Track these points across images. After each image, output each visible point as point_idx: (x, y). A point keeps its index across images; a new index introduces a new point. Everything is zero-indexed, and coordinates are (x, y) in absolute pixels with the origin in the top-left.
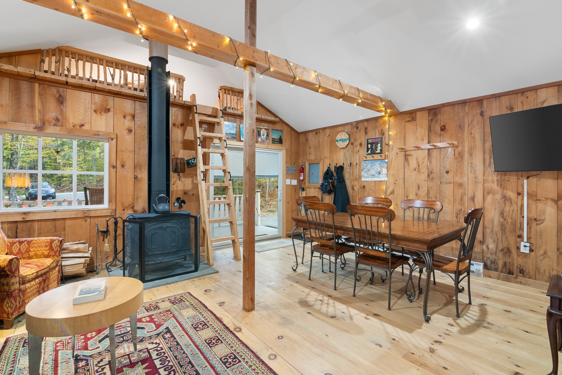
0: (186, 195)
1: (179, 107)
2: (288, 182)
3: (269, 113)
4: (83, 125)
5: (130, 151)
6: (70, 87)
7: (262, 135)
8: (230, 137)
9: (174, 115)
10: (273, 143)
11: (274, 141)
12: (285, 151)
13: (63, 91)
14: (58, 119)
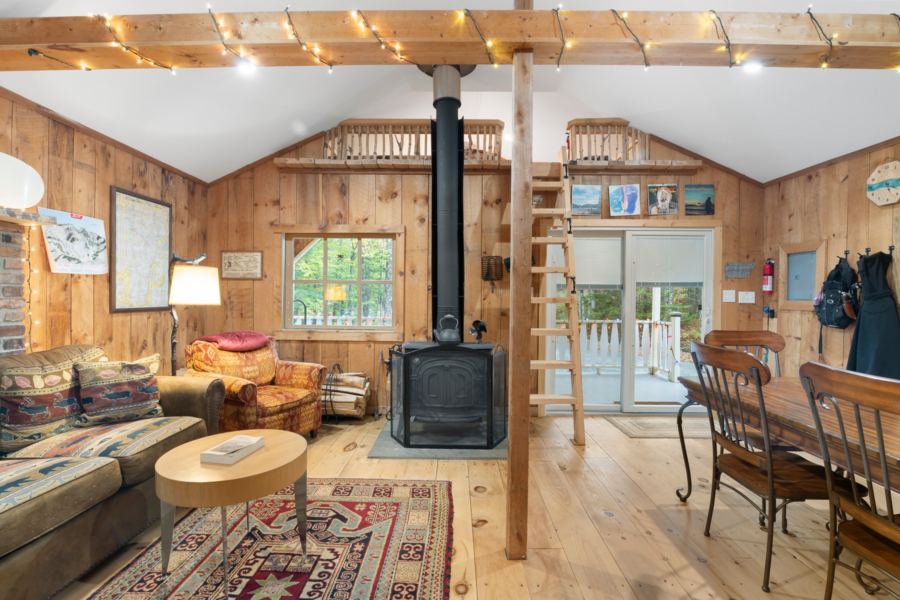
0: (503, 317)
1: (494, 173)
2: (729, 296)
3: (678, 154)
4: (367, 219)
5: (422, 250)
6: (352, 172)
7: (659, 202)
8: (587, 213)
9: (486, 187)
10: (687, 214)
11: (690, 210)
12: (719, 229)
13: (346, 178)
14: (340, 216)
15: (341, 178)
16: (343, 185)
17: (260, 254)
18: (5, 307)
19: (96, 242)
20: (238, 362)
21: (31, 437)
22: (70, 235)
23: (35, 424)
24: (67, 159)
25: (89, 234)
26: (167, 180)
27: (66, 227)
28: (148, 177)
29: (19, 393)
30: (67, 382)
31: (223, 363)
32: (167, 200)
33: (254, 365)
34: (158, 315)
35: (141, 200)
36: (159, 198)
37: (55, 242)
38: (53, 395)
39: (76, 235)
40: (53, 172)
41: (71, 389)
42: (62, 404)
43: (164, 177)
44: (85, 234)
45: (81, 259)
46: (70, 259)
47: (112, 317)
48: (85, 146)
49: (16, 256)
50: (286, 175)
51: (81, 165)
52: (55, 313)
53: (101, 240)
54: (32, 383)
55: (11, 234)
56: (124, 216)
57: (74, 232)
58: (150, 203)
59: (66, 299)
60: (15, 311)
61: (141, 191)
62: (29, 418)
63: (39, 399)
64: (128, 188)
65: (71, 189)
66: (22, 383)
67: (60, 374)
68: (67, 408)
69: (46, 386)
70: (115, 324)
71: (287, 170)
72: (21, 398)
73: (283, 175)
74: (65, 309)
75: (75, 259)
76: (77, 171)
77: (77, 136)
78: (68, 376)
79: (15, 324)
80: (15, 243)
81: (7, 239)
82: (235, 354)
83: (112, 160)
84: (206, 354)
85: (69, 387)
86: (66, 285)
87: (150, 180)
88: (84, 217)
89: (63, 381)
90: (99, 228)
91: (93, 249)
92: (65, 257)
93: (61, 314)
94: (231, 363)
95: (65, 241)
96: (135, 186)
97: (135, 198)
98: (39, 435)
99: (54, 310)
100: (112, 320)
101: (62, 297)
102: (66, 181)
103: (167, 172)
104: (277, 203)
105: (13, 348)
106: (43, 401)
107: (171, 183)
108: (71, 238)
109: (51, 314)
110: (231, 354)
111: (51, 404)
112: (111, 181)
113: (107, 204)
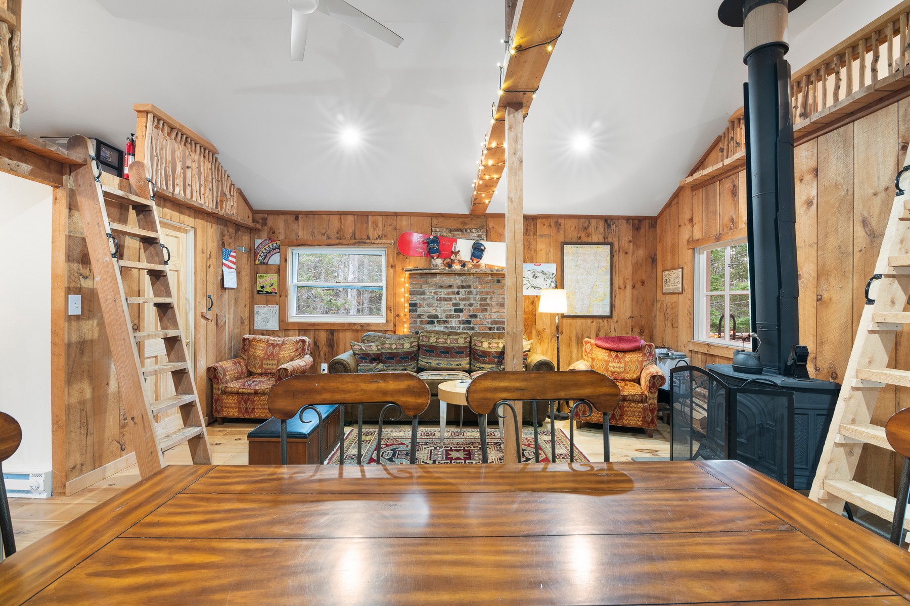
6: (740, 168)
13: (736, 178)
14: (732, 220)
15: (733, 180)
16: (734, 186)
17: (681, 270)
18: (497, 312)
19: (551, 276)
20: (606, 358)
21: (480, 368)
22: (535, 275)
23: (481, 363)
24: (534, 235)
25: (546, 273)
26: (609, 226)
27: (532, 271)
28: (591, 229)
29: (476, 348)
30: (500, 348)
31: (594, 356)
32: (610, 240)
33: (621, 363)
34: (601, 321)
35: (584, 246)
36: (602, 240)
37: (527, 279)
38: (490, 352)
39: (538, 275)
40: (526, 244)
41: (501, 352)
42: (495, 357)
43: (606, 225)
44: (543, 273)
45: (541, 287)
46: (535, 288)
47: (563, 320)
48: (544, 225)
49: (502, 289)
50: (697, 192)
51: (542, 236)
52: (527, 316)
53: (554, 275)
54: (482, 345)
55: (500, 279)
56: (570, 258)
57: (536, 273)
58: (592, 246)
59: (533, 309)
60: (502, 314)
61: (585, 239)
62: (479, 359)
63: (483, 352)
64: (575, 240)
65: (535, 250)
66: (478, 344)
67: (498, 343)
68: (496, 360)
69: (489, 347)
70: (564, 325)
71: (696, 187)
72: (476, 350)
73: (694, 192)
74: (532, 314)
75: (538, 287)
76: (539, 240)
77: (539, 221)
78: (501, 345)
79: (502, 320)
80: (502, 283)
81: (498, 281)
82: (607, 351)
83: (562, 227)
84: (585, 348)
85: (500, 350)
86: (533, 302)
87: (593, 230)
88: (542, 264)
89: (498, 347)
90: (552, 268)
91: (549, 281)
92: (532, 287)
93: (530, 316)
94: (600, 357)
95: (532, 279)
96: (580, 237)
97: (578, 246)
98: (483, 368)
99: (526, 314)
100: (562, 322)
101: (531, 307)
102: (533, 247)
103: (609, 222)
104: (691, 220)
105: (500, 331)
106: (485, 354)
107: (613, 227)
108: (535, 277)
109: (525, 316)
110: (604, 351)
111: (489, 356)
112: (561, 239)
113: (559, 254)
